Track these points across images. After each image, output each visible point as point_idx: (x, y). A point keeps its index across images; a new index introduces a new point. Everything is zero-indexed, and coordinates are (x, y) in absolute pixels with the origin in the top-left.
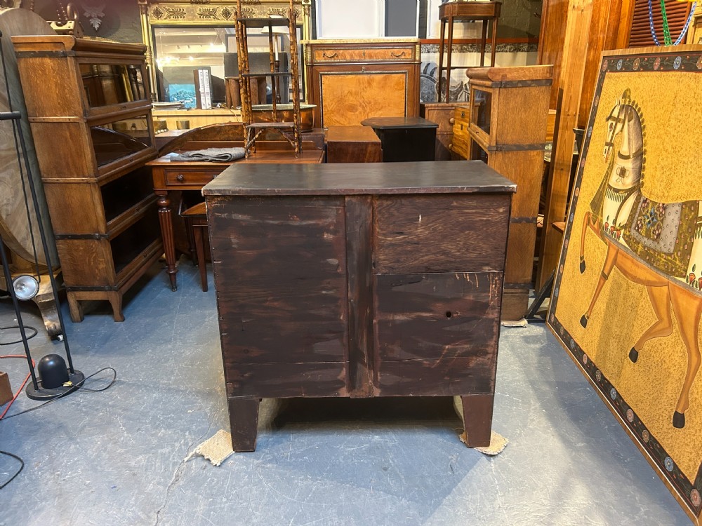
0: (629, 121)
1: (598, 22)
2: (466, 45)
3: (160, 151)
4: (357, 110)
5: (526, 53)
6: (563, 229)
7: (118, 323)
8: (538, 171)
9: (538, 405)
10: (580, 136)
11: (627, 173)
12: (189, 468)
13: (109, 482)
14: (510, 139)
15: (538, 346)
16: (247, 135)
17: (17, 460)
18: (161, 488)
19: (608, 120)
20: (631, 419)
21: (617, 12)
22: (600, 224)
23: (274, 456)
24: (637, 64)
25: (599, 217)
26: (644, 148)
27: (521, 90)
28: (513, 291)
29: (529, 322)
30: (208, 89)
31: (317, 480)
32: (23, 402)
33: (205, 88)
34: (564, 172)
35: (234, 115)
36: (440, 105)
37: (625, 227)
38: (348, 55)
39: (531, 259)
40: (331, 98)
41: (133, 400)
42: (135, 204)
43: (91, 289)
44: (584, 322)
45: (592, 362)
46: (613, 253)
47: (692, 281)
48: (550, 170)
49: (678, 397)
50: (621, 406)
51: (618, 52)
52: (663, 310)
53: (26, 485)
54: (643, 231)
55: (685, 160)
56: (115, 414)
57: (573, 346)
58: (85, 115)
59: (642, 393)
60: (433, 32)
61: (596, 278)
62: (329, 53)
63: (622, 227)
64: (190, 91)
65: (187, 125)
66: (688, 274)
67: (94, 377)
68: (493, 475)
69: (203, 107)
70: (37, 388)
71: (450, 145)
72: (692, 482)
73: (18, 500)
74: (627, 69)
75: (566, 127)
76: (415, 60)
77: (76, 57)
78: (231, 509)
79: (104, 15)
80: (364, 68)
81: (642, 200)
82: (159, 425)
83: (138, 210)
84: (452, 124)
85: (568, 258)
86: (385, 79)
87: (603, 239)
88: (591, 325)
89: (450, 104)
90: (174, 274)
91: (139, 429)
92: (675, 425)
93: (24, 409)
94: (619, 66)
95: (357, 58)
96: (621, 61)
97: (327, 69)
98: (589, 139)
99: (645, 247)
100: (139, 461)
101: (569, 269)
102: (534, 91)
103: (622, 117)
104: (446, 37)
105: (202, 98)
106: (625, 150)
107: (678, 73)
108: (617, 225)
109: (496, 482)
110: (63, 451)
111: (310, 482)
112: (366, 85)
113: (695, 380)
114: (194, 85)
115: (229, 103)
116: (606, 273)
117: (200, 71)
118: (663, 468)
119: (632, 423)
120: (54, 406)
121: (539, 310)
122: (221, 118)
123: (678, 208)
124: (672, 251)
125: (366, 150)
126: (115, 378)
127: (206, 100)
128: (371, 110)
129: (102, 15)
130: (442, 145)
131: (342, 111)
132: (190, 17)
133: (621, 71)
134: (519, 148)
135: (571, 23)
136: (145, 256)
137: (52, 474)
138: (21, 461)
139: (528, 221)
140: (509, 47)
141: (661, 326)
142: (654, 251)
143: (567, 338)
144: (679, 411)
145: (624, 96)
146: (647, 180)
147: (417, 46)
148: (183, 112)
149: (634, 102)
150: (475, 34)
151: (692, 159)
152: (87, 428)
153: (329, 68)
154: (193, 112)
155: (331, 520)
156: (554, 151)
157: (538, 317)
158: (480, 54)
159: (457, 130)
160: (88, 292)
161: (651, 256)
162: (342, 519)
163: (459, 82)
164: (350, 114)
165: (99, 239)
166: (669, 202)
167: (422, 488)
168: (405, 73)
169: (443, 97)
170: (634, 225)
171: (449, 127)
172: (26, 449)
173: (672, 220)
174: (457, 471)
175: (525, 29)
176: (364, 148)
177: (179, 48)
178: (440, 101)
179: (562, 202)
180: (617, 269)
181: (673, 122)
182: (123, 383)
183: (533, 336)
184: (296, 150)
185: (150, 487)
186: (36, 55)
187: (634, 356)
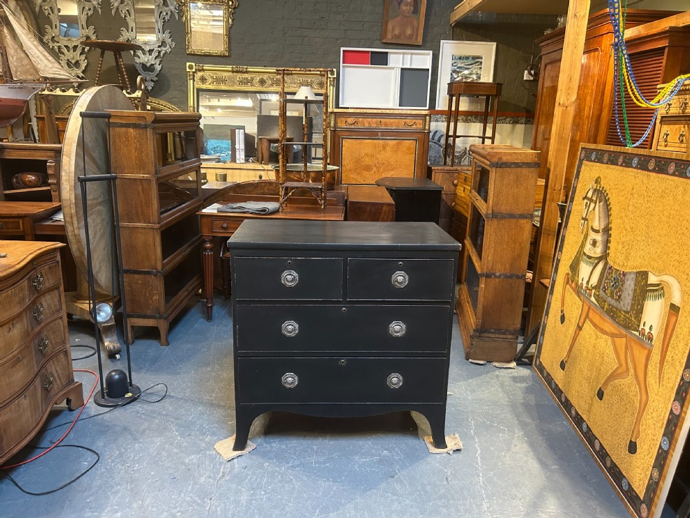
0: (599, 203)
1: (584, 109)
2: (470, 116)
3: (204, 200)
4: (371, 170)
5: (524, 125)
6: (548, 285)
7: (164, 347)
8: (527, 236)
9: (521, 433)
10: (562, 209)
11: (598, 244)
12: (233, 468)
13: (170, 474)
14: (504, 209)
15: (524, 385)
16: (282, 193)
17: (93, 453)
18: (211, 481)
19: (584, 199)
20: (597, 448)
21: (599, 104)
22: (577, 284)
23: (301, 462)
24: (606, 158)
25: (576, 278)
26: (610, 226)
27: (514, 170)
28: (504, 336)
29: (517, 365)
30: (242, 146)
31: (337, 482)
32: (92, 408)
33: (240, 145)
34: (551, 237)
35: (264, 170)
36: (446, 168)
37: (595, 288)
38: (366, 123)
39: (520, 309)
40: (350, 159)
41: (182, 411)
42: (182, 246)
43: (145, 317)
44: (563, 365)
45: (568, 400)
46: (586, 308)
47: (643, 335)
48: (539, 234)
49: (632, 428)
50: (590, 437)
51: (593, 146)
52: (622, 357)
53: (103, 473)
54: (608, 292)
55: (639, 238)
56: (168, 421)
57: (553, 386)
58: (156, 174)
59: (606, 426)
60: (442, 103)
61: (572, 329)
62: (350, 120)
63: (593, 288)
64: (226, 146)
65: (224, 178)
66: (640, 329)
67: (148, 391)
68: (481, 486)
69: (238, 162)
70: (103, 398)
71: (454, 203)
72: (642, 499)
73: (98, 484)
74: (600, 161)
75: (552, 200)
76: (425, 129)
77: (154, 129)
78: (269, 499)
79: (157, 79)
80: (379, 134)
81: (608, 267)
82: (206, 432)
83: (185, 251)
84: (456, 186)
85: (551, 311)
86: (398, 144)
87: (579, 297)
88: (569, 368)
89: (455, 168)
90: (211, 307)
91: (189, 435)
92: (630, 451)
93: (93, 414)
94: (593, 157)
95: (374, 126)
96: (594, 153)
97: (347, 133)
98: (569, 212)
99: (609, 305)
100: (192, 460)
101: (552, 320)
102: (525, 171)
103: (594, 198)
104: (453, 109)
105: (237, 153)
106: (596, 225)
107: (635, 170)
108: (589, 286)
109: (483, 492)
110: (130, 448)
111: (332, 484)
112: (382, 149)
113: (645, 414)
114: (230, 142)
115: (260, 159)
116: (581, 325)
117: (237, 131)
118: (620, 487)
119: (599, 452)
120: (118, 412)
121: (527, 355)
122: (253, 171)
123: (634, 276)
124: (629, 309)
125: (381, 209)
126: (166, 392)
127: (241, 155)
128: (385, 170)
129: (155, 79)
130: (446, 203)
131: (358, 171)
132: (231, 84)
133: (594, 161)
134: (512, 216)
135: (556, 117)
136: (187, 290)
137: (123, 465)
138: (97, 454)
139: (518, 277)
140: (508, 119)
141: (620, 371)
142: (617, 309)
143: (549, 379)
144: (633, 440)
145: (597, 182)
146: (611, 251)
147: (427, 117)
148: (221, 165)
149: (603, 188)
150: (479, 108)
151: (643, 238)
152: (147, 432)
153: (350, 133)
154: (229, 165)
155: (349, 512)
156: (542, 217)
157: (526, 360)
158: (482, 125)
159: (460, 191)
160: (141, 319)
161: (614, 312)
162: (357, 512)
163: (463, 148)
164: (365, 173)
165: (156, 275)
166: (627, 270)
167: (422, 493)
168: (416, 140)
169: (449, 160)
170: (601, 288)
171: (453, 187)
172: (99, 445)
173: (630, 285)
174: (451, 481)
175: (524, 104)
176: (380, 207)
177: (209, 101)
178: (445, 164)
179: (549, 262)
180: (589, 322)
181: (631, 208)
182: (173, 397)
183: (520, 377)
184: (323, 207)
185: (203, 479)
186: (122, 125)
187: (600, 395)
